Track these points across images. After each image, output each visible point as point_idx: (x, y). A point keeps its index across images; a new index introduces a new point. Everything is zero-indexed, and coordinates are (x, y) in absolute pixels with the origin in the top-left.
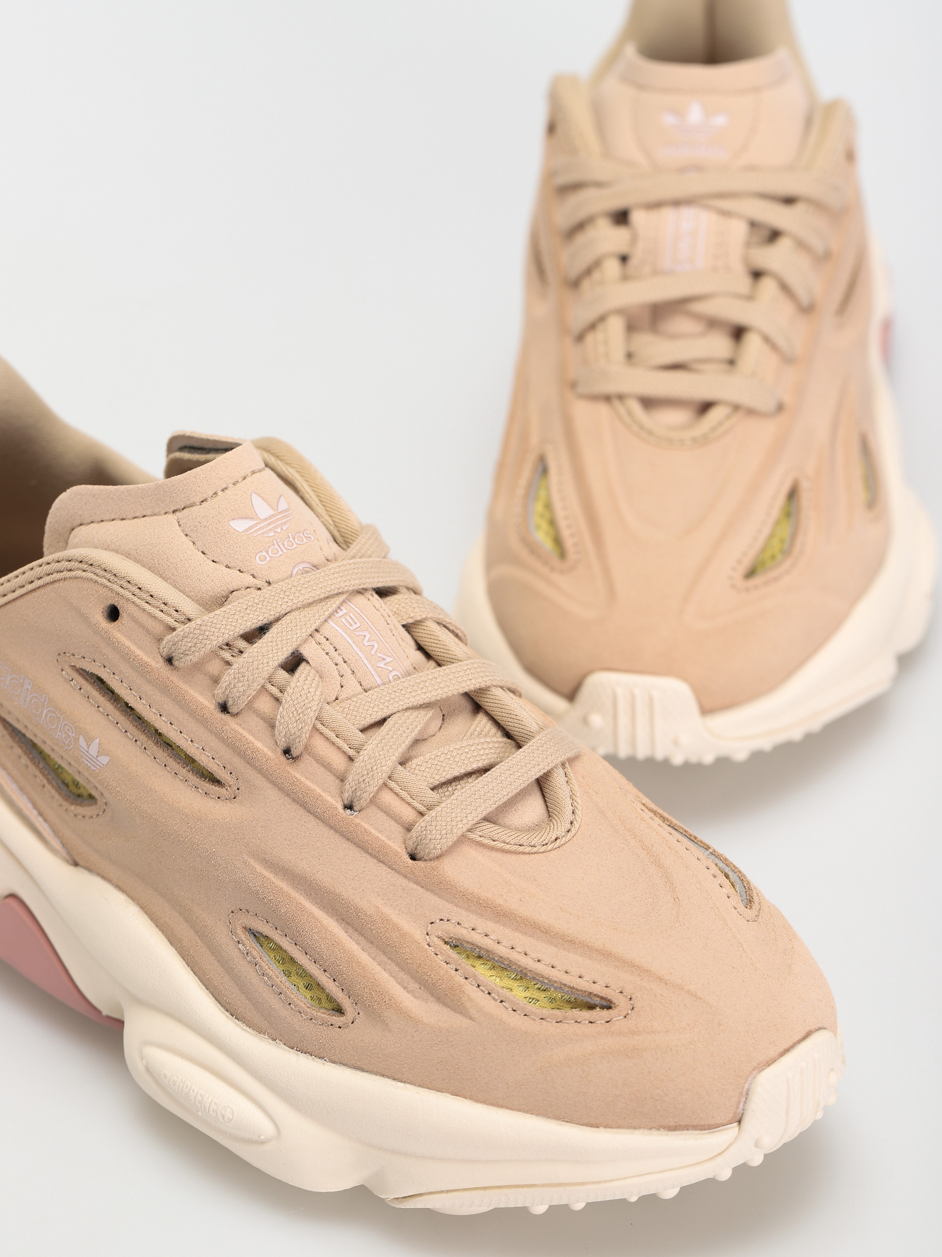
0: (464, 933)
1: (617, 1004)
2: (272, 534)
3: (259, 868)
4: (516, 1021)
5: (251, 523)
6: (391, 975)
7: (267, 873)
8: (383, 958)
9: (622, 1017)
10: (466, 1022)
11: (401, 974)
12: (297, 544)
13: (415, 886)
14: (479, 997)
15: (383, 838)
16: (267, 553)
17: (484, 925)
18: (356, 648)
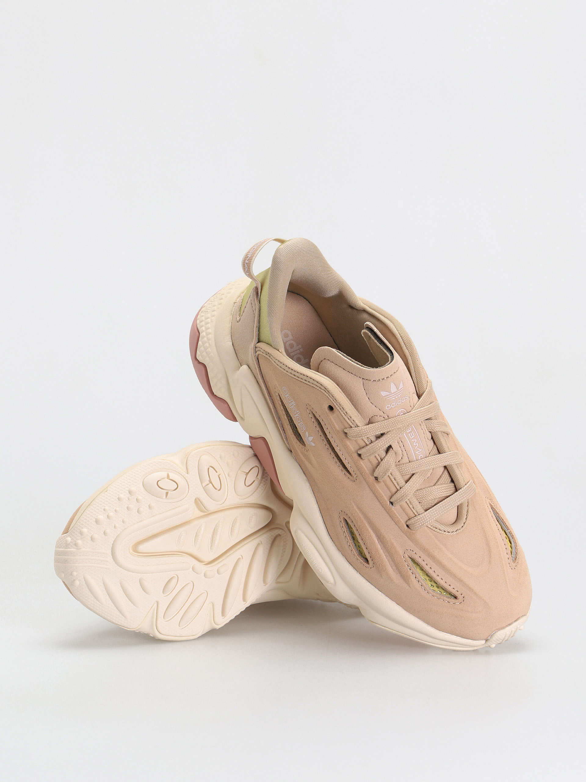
0: (416, 557)
1: (459, 598)
2: (394, 399)
3: (355, 507)
4: (424, 593)
5: (389, 393)
6: (388, 561)
7: (357, 510)
8: (387, 554)
9: (459, 603)
10: (408, 587)
11: (391, 562)
12: (402, 402)
13: (405, 536)
14: (414, 581)
15: (400, 518)
16: (391, 405)
17: (424, 557)
18: (410, 446)
